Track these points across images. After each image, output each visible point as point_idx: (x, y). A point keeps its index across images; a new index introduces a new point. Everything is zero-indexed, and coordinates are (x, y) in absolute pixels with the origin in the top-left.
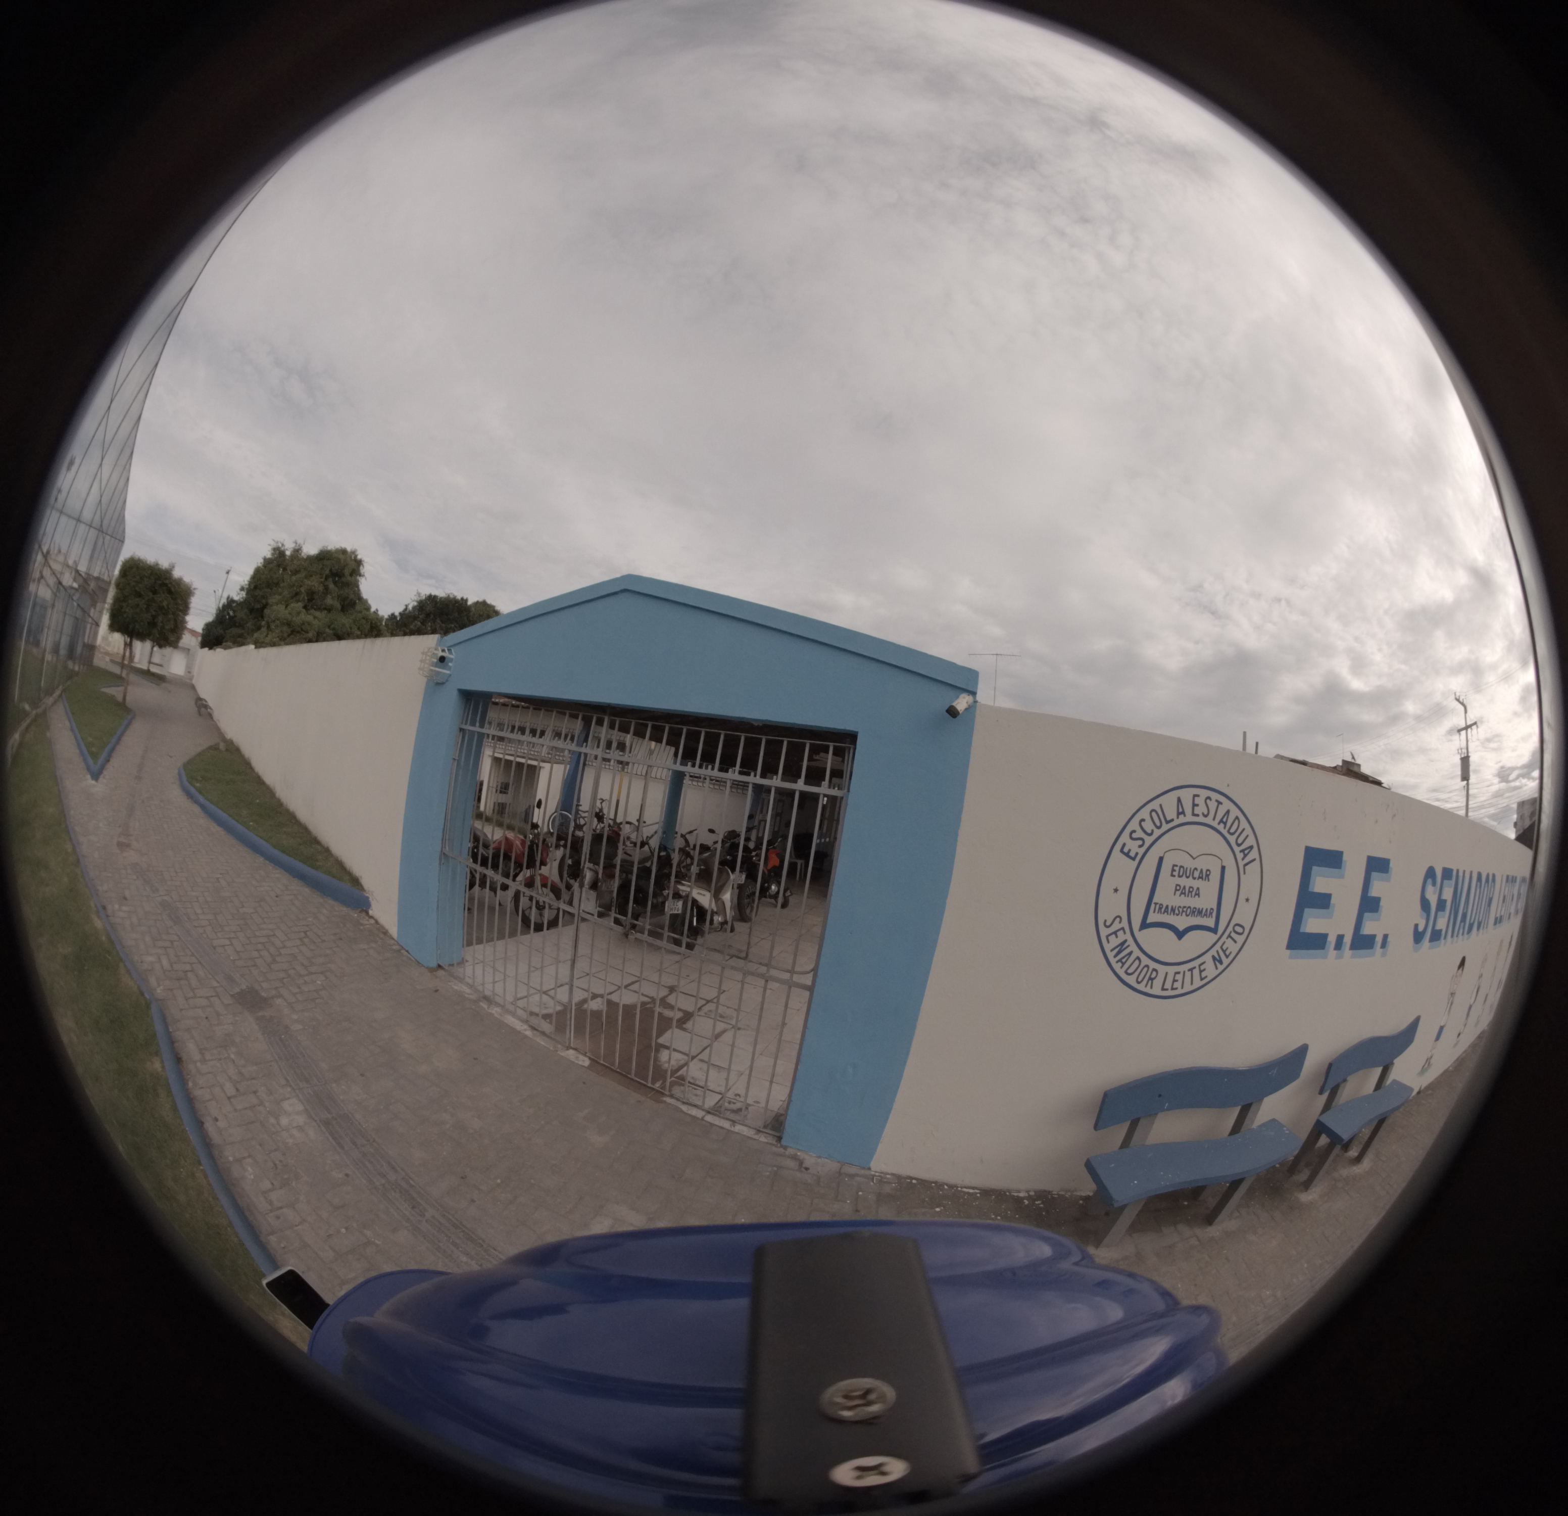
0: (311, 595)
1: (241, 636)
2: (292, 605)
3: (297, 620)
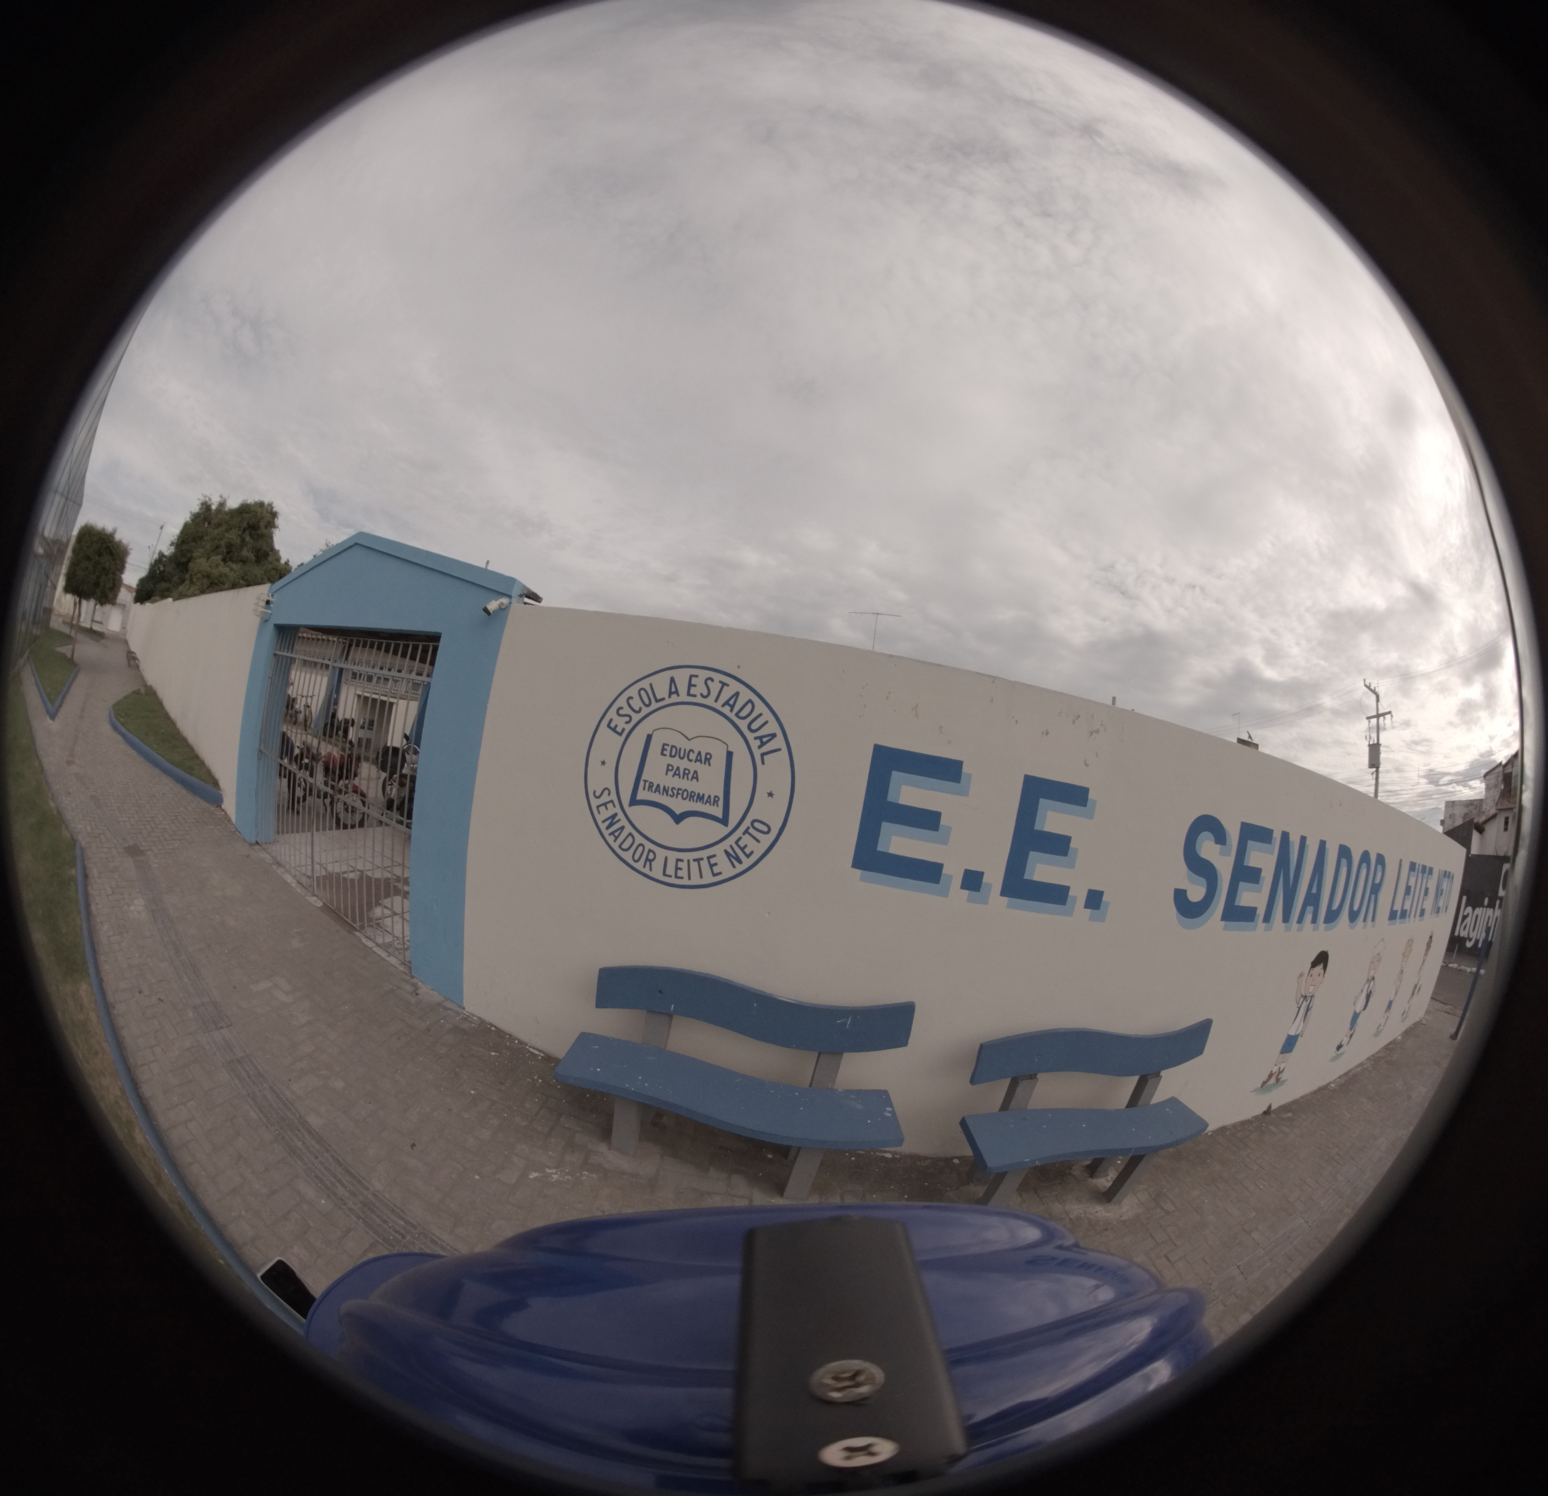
0: (229, 546)
1: (168, 590)
2: (213, 558)
3: (215, 572)
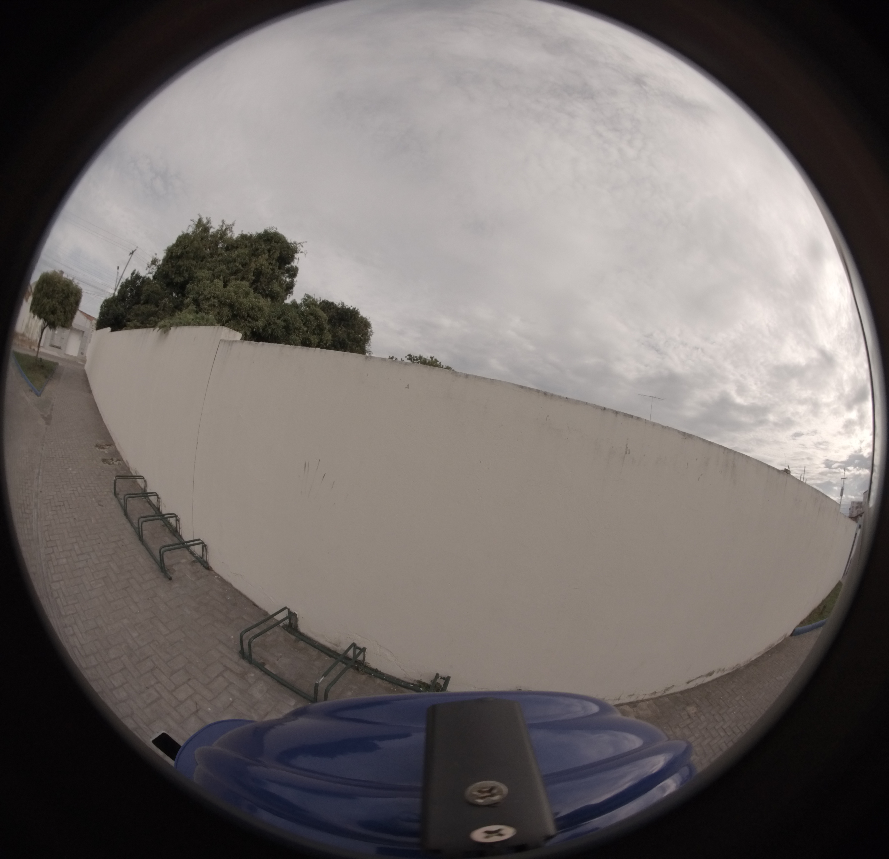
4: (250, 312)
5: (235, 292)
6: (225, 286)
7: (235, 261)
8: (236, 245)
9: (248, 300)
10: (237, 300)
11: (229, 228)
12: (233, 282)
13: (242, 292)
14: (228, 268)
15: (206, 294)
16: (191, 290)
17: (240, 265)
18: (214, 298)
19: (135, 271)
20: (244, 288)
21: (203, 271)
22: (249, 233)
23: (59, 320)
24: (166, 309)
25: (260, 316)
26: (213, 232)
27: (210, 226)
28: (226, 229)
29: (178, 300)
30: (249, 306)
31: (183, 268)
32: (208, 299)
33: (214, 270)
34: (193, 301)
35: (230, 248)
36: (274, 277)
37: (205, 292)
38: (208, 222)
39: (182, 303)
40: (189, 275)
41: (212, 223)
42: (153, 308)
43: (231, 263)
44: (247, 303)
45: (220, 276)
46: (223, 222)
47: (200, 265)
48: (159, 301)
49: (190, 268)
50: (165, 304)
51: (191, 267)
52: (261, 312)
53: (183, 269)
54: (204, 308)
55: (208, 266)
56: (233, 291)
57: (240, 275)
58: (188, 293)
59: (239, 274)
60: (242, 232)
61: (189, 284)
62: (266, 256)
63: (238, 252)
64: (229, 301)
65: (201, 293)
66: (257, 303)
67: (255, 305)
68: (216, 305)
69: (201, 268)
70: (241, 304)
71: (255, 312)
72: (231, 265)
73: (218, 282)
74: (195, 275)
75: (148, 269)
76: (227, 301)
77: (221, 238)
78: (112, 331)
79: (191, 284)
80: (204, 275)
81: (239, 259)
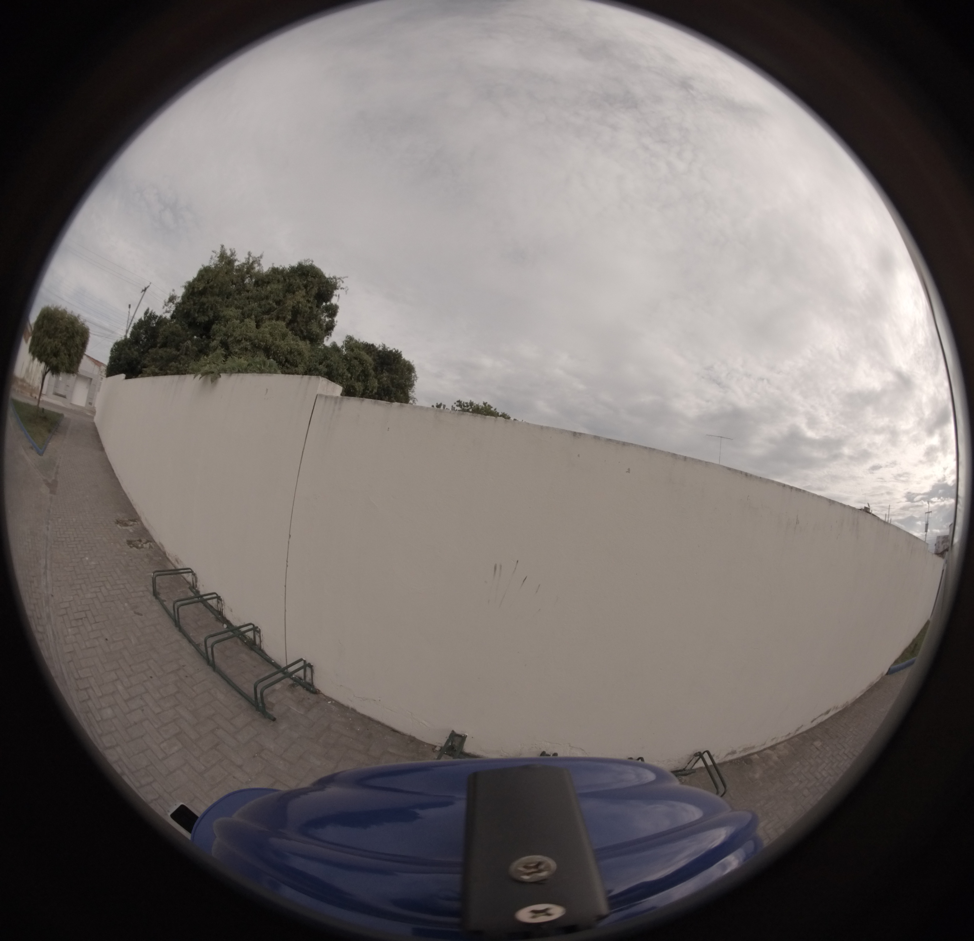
4: (288, 356)
5: (271, 334)
6: (258, 326)
7: (267, 298)
8: (267, 280)
9: (285, 343)
10: (273, 342)
11: (257, 261)
12: (267, 323)
13: (279, 334)
14: (259, 305)
15: (237, 336)
16: (217, 330)
17: (273, 303)
18: (246, 340)
19: (148, 310)
20: (280, 328)
21: (231, 309)
22: (281, 266)
23: (63, 364)
24: (188, 353)
25: (300, 361)
26: (238, 266)
27: (235, 259)
28: (253, 262)
29: (202, 343)
30: (287, 350)
31: (207, 305)
32: (239, 342)
33: (243, 308)
34: (220, 344)
35: (260, 283)
36: (313, 317)
37: (234, 334)
38: (233, 254)
39: (207, 345)
40: (214, 314)
41: (237, 255)
42: (175, 352)
43: (263, 300)
44: (285, 347)
45: (251, 315)
46: (249, 254)
47: (226, 303)
48: (181, 344)
49: (215, 306)
50: (187, 348)
51: (216, 304)
52: (301, 357)
53: (208, 307)
54: (234, 352)
55: (236, 304)
56: (268, 333)
57: (274, 313)
58: (214, 335)
59: (272, 313)
60: (273, 266)
61: (214, 324)
62: (303, 292)
63: (270, 287)
64: (265, 344)
65: (230, 334)
66: (296, 347)
67: (294, 348)
68: (249, 349)
69: (227, 306)
70: (278, 347)
71: (294, 357)
72: (263, 302)
73: (250, 322)
74: (222, 314)
75: (166, 307)
76: (262, 344)
77: (248, 272)
78: (127, 378)
79: (217, 324)
80: (231, 313)
81: (272, 295)
